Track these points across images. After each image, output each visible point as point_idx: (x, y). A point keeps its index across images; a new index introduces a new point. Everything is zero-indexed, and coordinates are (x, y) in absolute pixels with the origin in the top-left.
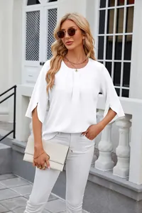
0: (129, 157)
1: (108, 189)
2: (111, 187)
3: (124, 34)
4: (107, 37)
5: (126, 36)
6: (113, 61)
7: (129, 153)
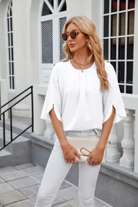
0: (134, 149)
1: (115, 179)
2: (118, 177)
3: (126, 36)
4: (112, 39)
5: (128, 38)
6: (117, 61)
7: (134, 145)
